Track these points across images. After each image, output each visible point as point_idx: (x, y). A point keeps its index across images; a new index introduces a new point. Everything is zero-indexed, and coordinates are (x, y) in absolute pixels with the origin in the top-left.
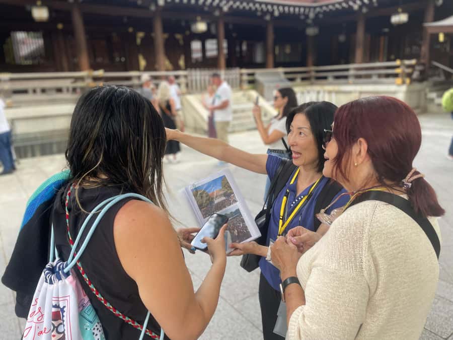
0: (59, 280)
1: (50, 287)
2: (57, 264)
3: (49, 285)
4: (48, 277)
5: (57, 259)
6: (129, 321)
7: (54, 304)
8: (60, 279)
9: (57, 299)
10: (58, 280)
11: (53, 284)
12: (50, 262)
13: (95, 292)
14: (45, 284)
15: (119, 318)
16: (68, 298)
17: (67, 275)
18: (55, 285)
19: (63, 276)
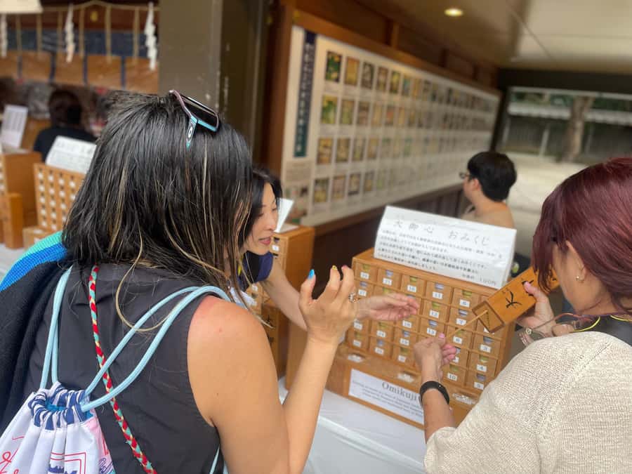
0: (69, 423)
1: (46, 435)
2: (56, 393)
3: (44, 430)
4: (44, 417)
5: (56, 384)
6: (139, 456)
7: (52, 466)
8: (70, 420)
9: (60, 457)
10: (66, 423)
11: (53, 429)
12: (42, 389)
13: (130, 443)
14: (32, 429)
15: (137, 460)
16: (82, 457)
17: (84, 416)
18: (59, 432)
19: (76, 418)
